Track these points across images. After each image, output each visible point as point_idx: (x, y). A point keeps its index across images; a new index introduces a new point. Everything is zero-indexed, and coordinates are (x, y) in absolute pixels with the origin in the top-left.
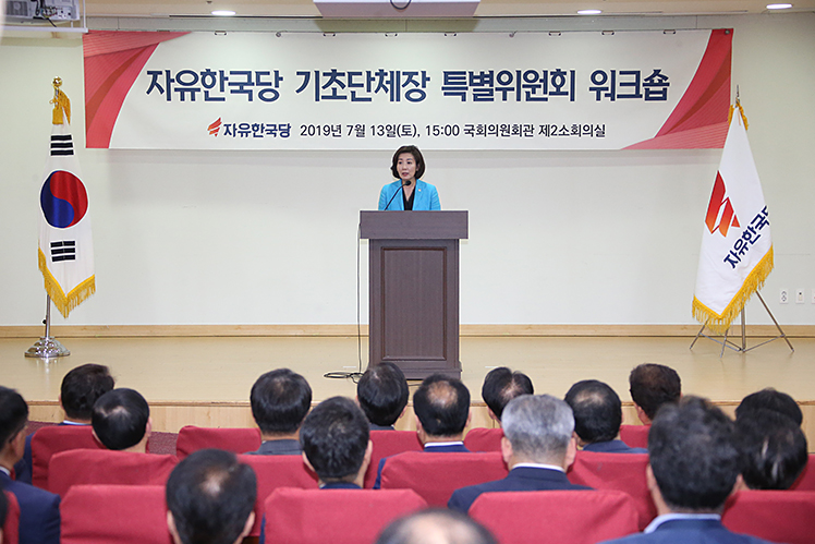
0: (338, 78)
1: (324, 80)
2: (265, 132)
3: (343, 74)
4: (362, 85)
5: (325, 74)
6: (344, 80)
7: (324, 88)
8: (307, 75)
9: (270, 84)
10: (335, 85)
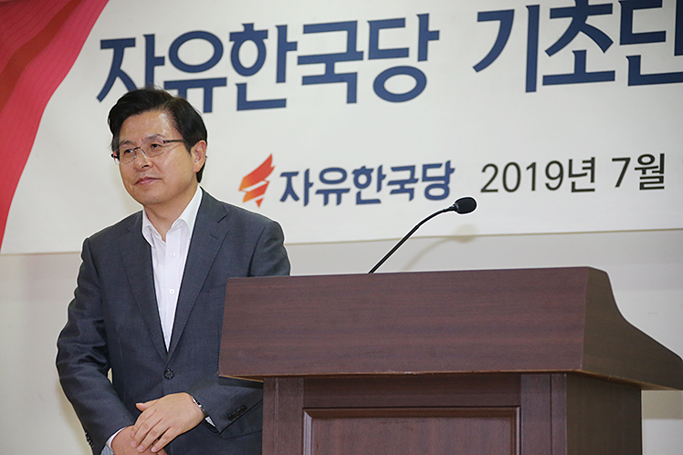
0: (592, 21)
1: (552, 30)
2: (386, 189)
3: (606, 9)
4: (659, 37)
5: (556, 13)
6: (609, 24)
7: (551, 51)
8: (506, 18)
9: (403, 53)
10: (582, 41)
